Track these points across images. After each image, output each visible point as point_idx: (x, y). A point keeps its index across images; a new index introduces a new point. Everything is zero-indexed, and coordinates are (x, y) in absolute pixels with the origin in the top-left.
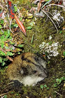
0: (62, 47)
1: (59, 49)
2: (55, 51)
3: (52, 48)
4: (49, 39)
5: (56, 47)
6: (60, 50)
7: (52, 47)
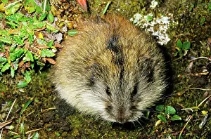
0: (179, 25)
1: (171, 31)
2: (162, 33)
3: (157, 27)
4: (151, 6)
5: (165, 24)
6: (174, 33)
7: (158, 24)
